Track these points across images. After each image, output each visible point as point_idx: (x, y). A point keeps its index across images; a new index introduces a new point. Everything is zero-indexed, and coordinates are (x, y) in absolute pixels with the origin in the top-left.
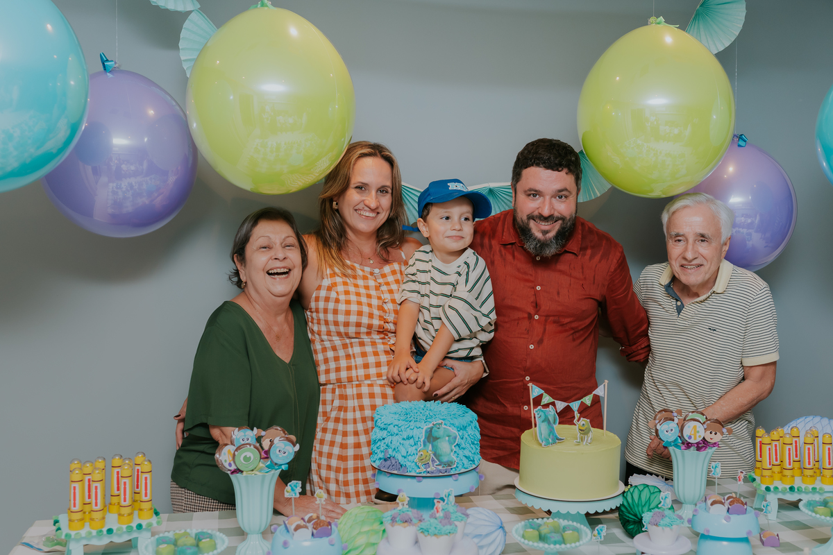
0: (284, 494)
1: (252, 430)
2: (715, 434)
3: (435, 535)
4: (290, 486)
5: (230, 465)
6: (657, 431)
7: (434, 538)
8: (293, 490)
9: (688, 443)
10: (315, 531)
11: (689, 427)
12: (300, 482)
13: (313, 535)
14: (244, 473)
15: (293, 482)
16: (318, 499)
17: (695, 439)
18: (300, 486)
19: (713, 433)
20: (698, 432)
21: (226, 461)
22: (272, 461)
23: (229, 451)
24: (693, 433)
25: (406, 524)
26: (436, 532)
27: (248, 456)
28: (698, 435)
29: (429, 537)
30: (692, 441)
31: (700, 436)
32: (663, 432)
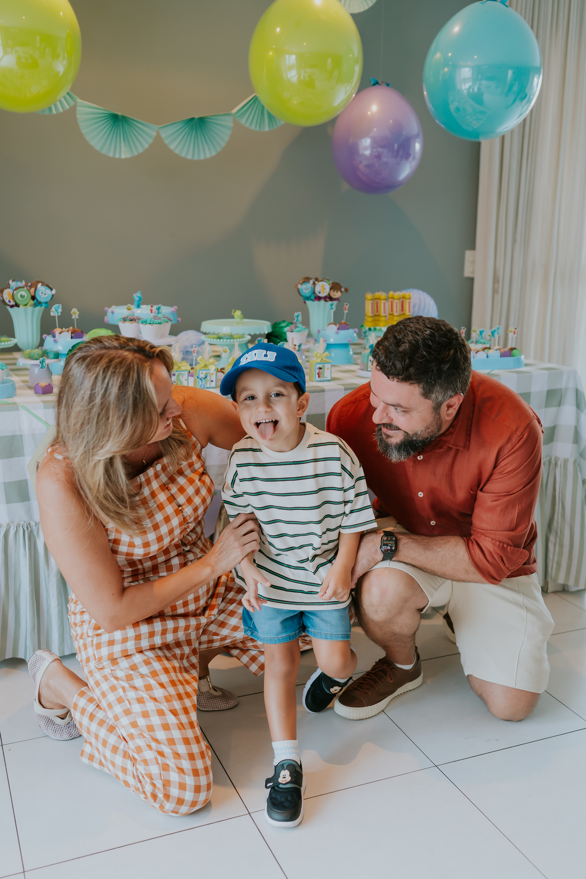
0: (50, 314)
1: (22, 282)
3: (150, 324)
4: (54, 308)
5: (10, 302)
6: (298, 290)
7: (150, 325)
8: (56, 310)
9: (319, 297)
10: (73, 335)
11: (319, 285)
12: (61, 305)
13: (72, 338)
14: (20, 306)
15: (56, 305)
16: (73, 315)
17: (323, 293)
18: (61, 307)
19: (336, 291)
20: (325, 289)
21: (6, 299)
22: (37, 300)
23: (8, 293)
24: (321, 290)
25: (132, 322)
26: (151, 322)
27: (23, 294)
28: (325, 291)
29: (147, 325)
30: (321, 295)
32: (302, 290)
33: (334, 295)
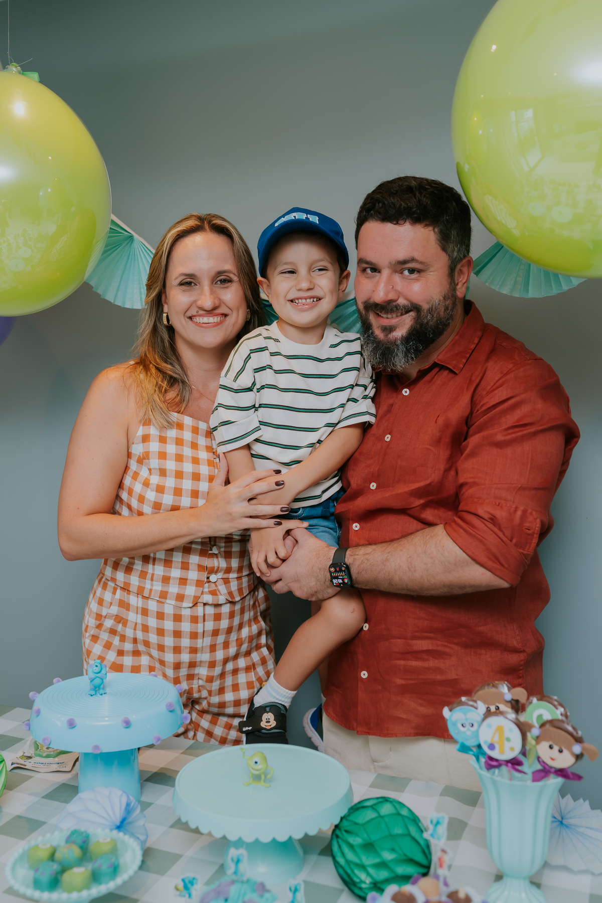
2: (561, 751)
9: (491, 759)
11: (489, 726)
17: (502, 752)
19: (556, 748)
20: (508, 740)
24: (496, 739)
28: (507, 745)
30: (494, 754)
31: (512, 749)
32: (454, 724)
33: (552, 759)
